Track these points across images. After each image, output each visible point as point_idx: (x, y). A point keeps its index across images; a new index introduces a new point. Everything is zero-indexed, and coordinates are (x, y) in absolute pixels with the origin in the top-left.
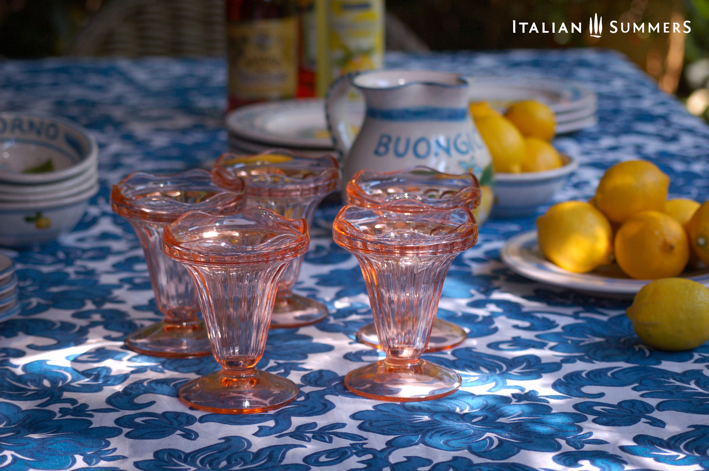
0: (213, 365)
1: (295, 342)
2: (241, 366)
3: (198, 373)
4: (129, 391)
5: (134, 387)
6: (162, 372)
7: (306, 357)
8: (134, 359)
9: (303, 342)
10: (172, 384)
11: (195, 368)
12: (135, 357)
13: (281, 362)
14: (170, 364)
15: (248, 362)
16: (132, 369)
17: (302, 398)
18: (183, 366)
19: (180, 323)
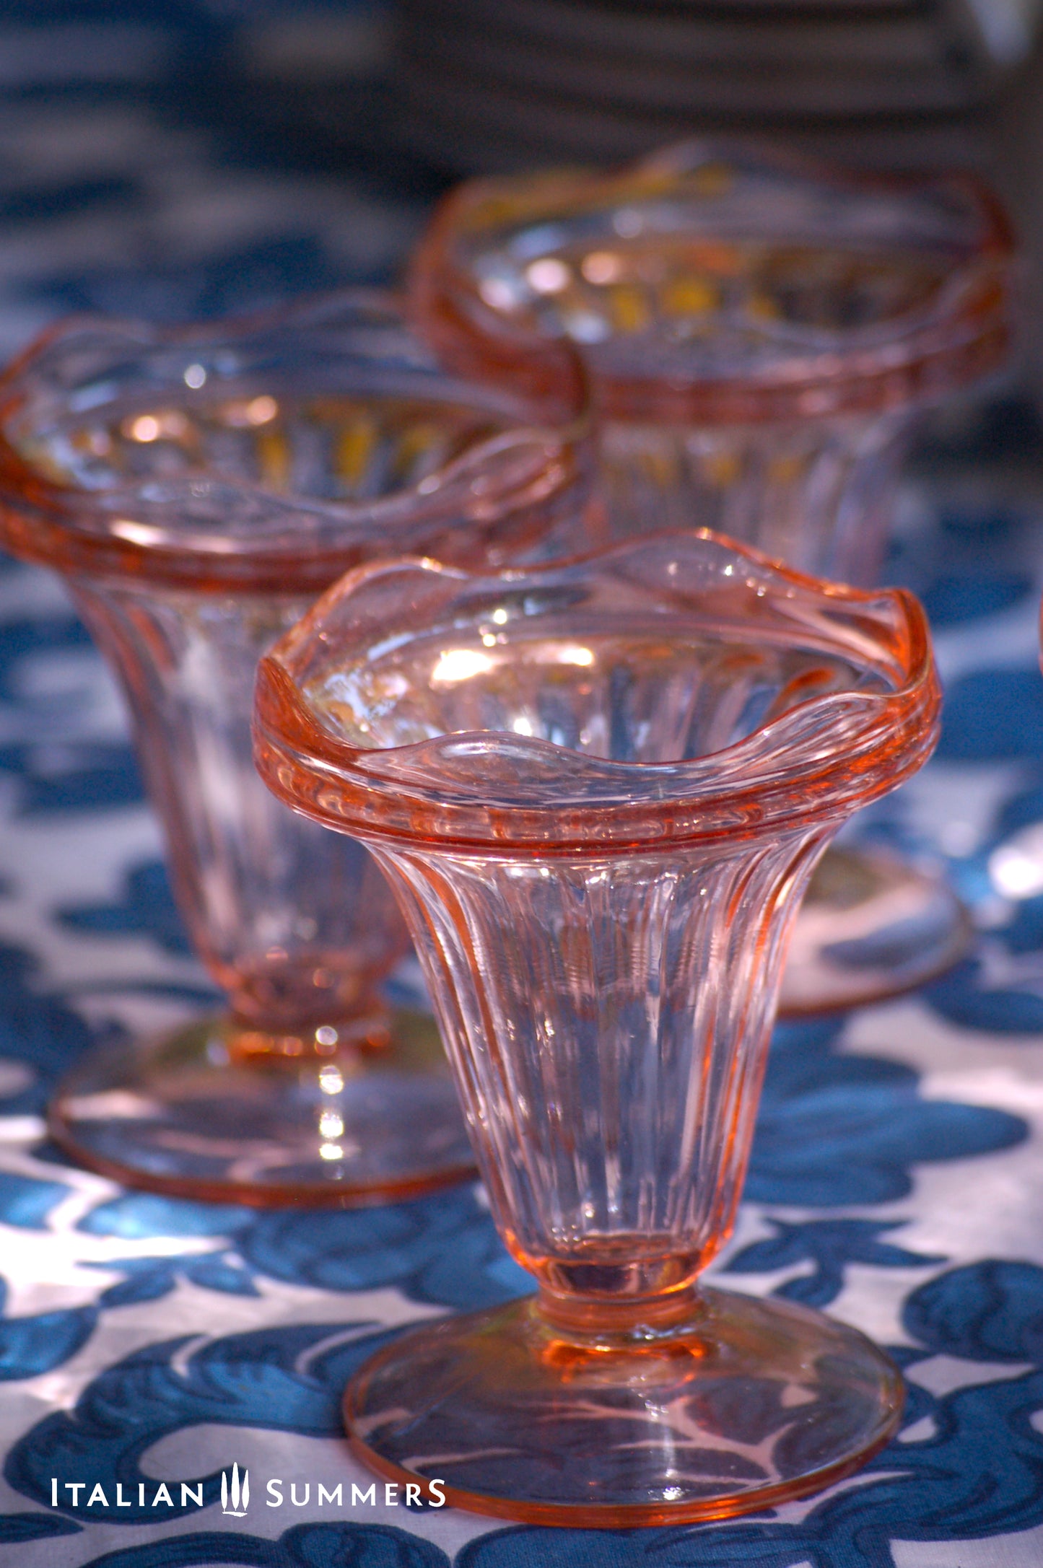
0: (475, 1244)
1: (838, 1099)
2: (632, 1286)
3: (415, 1288)
4: (112, 1412)
5: (129, 1383)
6: (245, 1290)
7: (901, 1188)
8: (106, 1219)
9: (877, 1099)
10: (305, 1358)
11: (399, 1263)
12: (107, 1205)
13: (795, 1215)
14: (277, 1242)
15: (666, 1269)
16: (106, 1280)
17: (923, 1430)
18: (338, 1253)
19: (304, 1027)
